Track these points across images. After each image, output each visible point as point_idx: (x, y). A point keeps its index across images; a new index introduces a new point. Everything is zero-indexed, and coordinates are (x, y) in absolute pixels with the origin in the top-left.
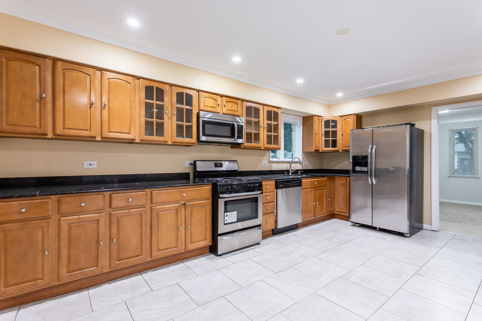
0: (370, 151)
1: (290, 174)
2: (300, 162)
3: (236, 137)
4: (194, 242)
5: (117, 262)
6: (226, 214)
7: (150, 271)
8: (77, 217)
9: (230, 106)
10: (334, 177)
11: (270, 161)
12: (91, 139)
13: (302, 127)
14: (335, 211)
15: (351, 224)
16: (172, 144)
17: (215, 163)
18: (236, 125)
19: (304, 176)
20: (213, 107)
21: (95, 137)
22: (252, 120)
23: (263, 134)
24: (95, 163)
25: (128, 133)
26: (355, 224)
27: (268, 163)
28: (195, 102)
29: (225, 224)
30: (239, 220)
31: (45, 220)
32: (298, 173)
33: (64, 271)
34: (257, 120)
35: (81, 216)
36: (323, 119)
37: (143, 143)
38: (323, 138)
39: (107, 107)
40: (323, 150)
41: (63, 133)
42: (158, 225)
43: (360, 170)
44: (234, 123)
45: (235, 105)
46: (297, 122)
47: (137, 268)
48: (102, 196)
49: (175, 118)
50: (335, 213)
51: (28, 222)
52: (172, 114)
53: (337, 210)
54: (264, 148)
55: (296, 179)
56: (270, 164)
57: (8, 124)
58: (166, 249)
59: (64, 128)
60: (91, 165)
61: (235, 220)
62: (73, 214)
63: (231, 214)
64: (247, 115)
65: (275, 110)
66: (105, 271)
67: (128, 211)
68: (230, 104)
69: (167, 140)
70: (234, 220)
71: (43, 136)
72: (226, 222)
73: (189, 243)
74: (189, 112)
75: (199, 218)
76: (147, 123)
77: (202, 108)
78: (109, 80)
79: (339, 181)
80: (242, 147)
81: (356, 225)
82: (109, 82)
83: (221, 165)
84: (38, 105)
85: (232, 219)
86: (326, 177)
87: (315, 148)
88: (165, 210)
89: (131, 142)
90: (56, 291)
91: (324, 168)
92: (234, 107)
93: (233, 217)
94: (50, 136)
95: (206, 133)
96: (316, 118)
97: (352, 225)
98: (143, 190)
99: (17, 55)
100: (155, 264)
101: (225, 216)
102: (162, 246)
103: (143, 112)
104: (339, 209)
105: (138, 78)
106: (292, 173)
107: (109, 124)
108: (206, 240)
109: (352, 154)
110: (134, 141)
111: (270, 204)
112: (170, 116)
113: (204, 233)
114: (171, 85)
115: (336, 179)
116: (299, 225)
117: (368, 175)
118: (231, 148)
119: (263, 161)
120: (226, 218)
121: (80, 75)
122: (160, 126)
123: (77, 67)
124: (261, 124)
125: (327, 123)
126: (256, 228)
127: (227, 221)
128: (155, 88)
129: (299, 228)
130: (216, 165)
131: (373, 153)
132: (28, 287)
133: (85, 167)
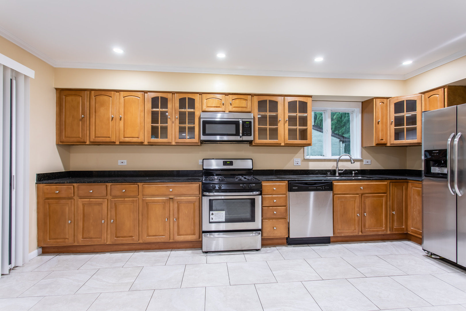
0: (449, 142)
1: (337, 175)
2: (351, 160)
3: (241, 135)
4: (182, 234)
5: (115, 238)
6: (211, 212)
7: (142, 252)
8: (89, 200)
9: (237, 103)
10: (407, 182)
11: (304, 159)
12: (113, 143)
13: (360, 116)
14: (409, 229)
15: (425, 253)
16: (175, 144)
17: (224, 162)
18: (241, 122)
19: (360, 178)
20: (217, 107)
21: (115, 143)
22: (267, 114)
23: (283, 128)
24: (125, 161)
25: (138, 138)
26: (431, 255)
27: (302, 161)
28: (197, 104)
29: (210, 222)
30: (227, 221)
31: (70, 200)
32: (352, 174)
33: (80, 237)
34: (275, 114)
35: (91, 200)
36: (391, 101)
37: (151, 144)
38: (393, 127)
39: (122, 119)
40: (392, 143)
41: (95, 141)
42: (148, 214)
43: (439, 172)
44: (240, 120)
45: (244, 102)
46: (355, 109)
47: (134, 247)
48: (105, 186)
49: (177, 121)
50: (409, 233)
51: (61, 200)
52: (176, 118)
53: (411, 229)
54: (284, 144)
55: (323, 181)
56: (306, 163)
57: (65, 137)
58: (155, 235)
59: (95, 137)
60: (122, 163)
61: (224, 220)
62: (87, 198)
63: (218, 214)
64: (260, 110)
65: (301, 100)
66: (108, 243)
67: (123, 199)
68: (237, 101)
69: (170, 141)
70: (221, 219)
71: (83, 143)
72: (211, 221)
73: (177, 234)
74: (192, 114)
75: (186, 212)
76: (153, 128)
77: (205, 109)
78: (124, 98)
79: (414, 188)
80: (253, 144)
81: (433, 256)
82: (124, 100)
83: (231, 164)
84: (81, 122)
85: (219, 218)
86: (389, 181)
87: (377, 141)
88: (154, 202)
89: (141, 144)
90: (79, 249)
91: (407, 169)
92: (243, 103)
93: (220, 216)
94: (88, 143)
95: (207, 132)
96: (378, 101)
97: (427, 256)
98: (136, 183)
99: (70, 92)
100: (149, 246)
101: (211, 214)
102: (152, 232)
103: (150, 120)
104: (415, 228)
105: (147, 92)
106: (340, 174)
107: (124, 131)
108: (194, 234)
109: (424, 148)
110: (143, 144)
111: (278, 207)
112: (173, 120)
113: (193, 228)
114: (173, 93)
115: (410, 185)
116: (332, 240)
117: (447, 181)
118: (250, 146)
119: (295, 159)
120: (211, 216)
121: (106, 98)
122: (165, 130)
123: (103, 93)
124: (280, 118)
125: (399, 106)
126: (254, 232)
127: (212, 219)
128: (160, 98)
129: (331, 243)
130: (225, 163)
131: (455, 146)
132: (61, 243)
133: (119, 164)
